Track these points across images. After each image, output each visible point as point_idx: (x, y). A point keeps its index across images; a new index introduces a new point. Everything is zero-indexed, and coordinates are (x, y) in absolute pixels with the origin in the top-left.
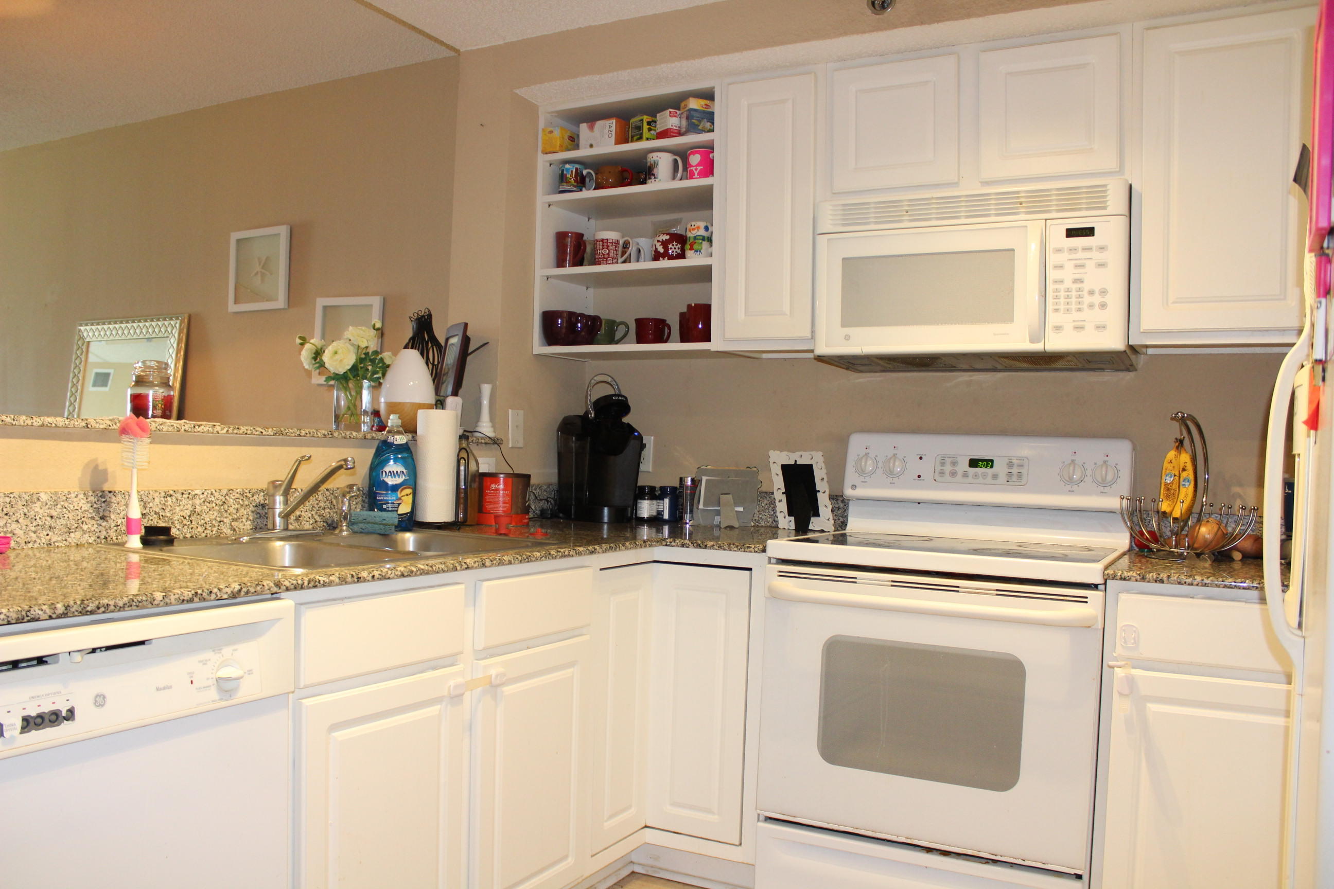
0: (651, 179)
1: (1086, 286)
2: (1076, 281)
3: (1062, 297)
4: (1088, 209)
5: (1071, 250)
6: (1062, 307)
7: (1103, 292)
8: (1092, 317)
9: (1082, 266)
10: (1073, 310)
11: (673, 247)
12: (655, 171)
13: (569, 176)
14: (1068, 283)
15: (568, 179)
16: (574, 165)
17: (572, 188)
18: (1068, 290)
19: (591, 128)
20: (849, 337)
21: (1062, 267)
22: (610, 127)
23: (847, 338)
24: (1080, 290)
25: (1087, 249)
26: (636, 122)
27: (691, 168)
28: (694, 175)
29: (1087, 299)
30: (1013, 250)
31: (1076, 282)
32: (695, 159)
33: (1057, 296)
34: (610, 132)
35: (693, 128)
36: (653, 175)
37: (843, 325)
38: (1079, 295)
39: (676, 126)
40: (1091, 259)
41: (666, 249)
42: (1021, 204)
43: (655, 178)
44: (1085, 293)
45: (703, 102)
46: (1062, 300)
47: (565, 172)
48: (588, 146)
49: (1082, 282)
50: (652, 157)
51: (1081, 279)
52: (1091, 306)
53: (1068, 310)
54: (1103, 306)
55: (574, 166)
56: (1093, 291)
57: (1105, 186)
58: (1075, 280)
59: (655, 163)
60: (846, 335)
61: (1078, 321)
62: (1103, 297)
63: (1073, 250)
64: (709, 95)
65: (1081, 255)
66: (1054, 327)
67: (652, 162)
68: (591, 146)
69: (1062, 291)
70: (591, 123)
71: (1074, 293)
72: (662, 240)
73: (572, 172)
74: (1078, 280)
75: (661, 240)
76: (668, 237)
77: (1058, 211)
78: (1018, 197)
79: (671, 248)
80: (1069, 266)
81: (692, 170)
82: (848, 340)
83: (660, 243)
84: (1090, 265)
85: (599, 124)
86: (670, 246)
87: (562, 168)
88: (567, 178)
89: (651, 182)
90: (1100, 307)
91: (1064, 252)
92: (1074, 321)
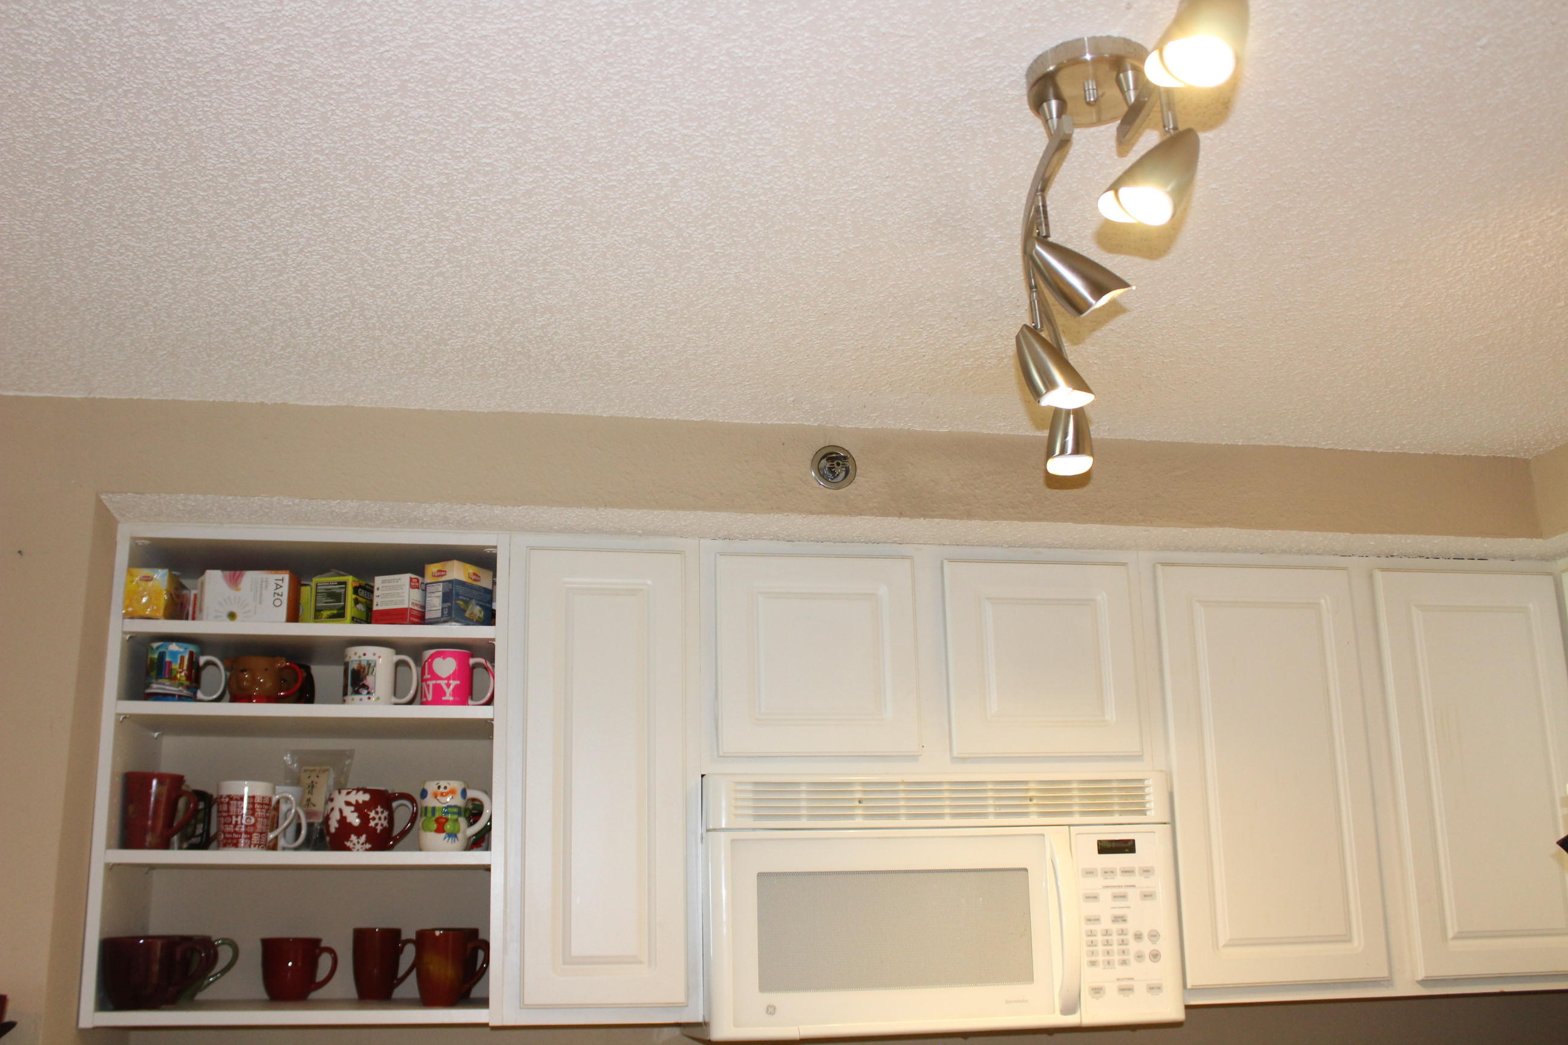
0: (360, 694)
1: (1131, 927)
2: (1116, 919)
3: (1100, 944)
4: (1122, 813)
5: (1106, 872)
6: (1101, 958)
7: (1154, 936)
8: (1142, 972)
9: (1124, 897)
10: (1116, 963)
11: (377, 817)
12: (369, 681)
13: (175, 666)
14: (1106, 923)
15: (174, 673)
16: (186, 645)
17: (180, 691)
18: (1107, 933)
19: (234, 582)
20: (775, 1008)
21: (1095, 897)
22: (278, 586)
23: (771, 1010)
24: (1122, 932)
25: (1127, 872)
26: (329, 584)
27: (438, 682)
28: (444, 694)
29: (1133, 947)
30: (1026, 870)
31: (1118, 921)
32: (445, 666)
33: (1092, 942)
34: (276, 596)
35: (453, 612)
36: (366, 687)
37: (765, 986)
38: (1123, 941)
39: (417, 605)
40: (1134, 886)
41: (365, 818)
42: (1031, 800)
43: (369, 693)
44: (1130, 937)
45: (471, 569)
46: (1100, 948)
47: (168, 659)
48: (225, 616)
49: (1125, 921)
50: (365, 654)
51: (1122, 917)
52: (1139, 957)
53: (1109, 963)
54: (1155, 956)
55: (186, 649)
56: (1140, 935)
57: (1141, 780)
58: (1115, 917)
59: (369, 665)
60: (769, 1007)
61: (1123, 979)
62: (1154, 943)
63: (1108, 872)
64: (485, 560)
65: (1120, 880)
66: (1092, 989)
67: (364, 663)
68: (232, 616)
69: (1099, 934)
70: (232, 573)
71: (1115, 938)
72: (357, 801)
73: (182, 658)
74: (1119, 917)
75: (354, 802)
76: (367, 797)
77: (1084, 813)
78: (1027, 790)
79: (374, 819)
80: (1106, 896)
81: (439, 685)
82: (772, 1014)
83: (352, 808)
84: (1134, 895)
85: (250, 577)
86: (372, 814)
87: (161, 650)
88: (171, 670)
89: (361, 700)
90: (1152, 958)
91: (1097, 875)
92: (1118, 979)
